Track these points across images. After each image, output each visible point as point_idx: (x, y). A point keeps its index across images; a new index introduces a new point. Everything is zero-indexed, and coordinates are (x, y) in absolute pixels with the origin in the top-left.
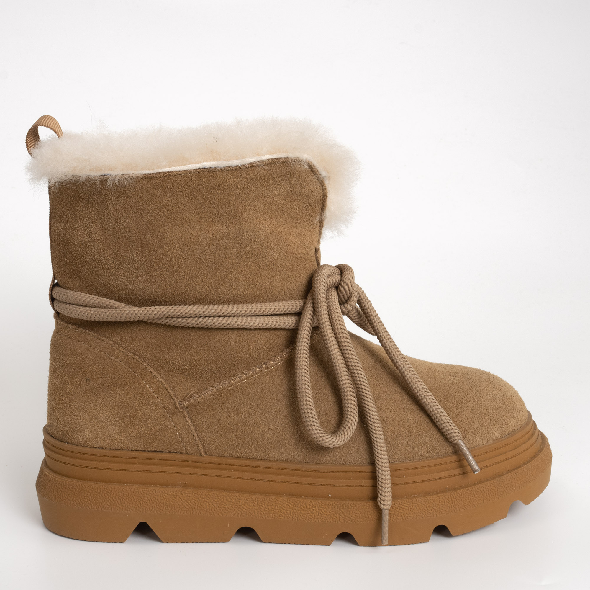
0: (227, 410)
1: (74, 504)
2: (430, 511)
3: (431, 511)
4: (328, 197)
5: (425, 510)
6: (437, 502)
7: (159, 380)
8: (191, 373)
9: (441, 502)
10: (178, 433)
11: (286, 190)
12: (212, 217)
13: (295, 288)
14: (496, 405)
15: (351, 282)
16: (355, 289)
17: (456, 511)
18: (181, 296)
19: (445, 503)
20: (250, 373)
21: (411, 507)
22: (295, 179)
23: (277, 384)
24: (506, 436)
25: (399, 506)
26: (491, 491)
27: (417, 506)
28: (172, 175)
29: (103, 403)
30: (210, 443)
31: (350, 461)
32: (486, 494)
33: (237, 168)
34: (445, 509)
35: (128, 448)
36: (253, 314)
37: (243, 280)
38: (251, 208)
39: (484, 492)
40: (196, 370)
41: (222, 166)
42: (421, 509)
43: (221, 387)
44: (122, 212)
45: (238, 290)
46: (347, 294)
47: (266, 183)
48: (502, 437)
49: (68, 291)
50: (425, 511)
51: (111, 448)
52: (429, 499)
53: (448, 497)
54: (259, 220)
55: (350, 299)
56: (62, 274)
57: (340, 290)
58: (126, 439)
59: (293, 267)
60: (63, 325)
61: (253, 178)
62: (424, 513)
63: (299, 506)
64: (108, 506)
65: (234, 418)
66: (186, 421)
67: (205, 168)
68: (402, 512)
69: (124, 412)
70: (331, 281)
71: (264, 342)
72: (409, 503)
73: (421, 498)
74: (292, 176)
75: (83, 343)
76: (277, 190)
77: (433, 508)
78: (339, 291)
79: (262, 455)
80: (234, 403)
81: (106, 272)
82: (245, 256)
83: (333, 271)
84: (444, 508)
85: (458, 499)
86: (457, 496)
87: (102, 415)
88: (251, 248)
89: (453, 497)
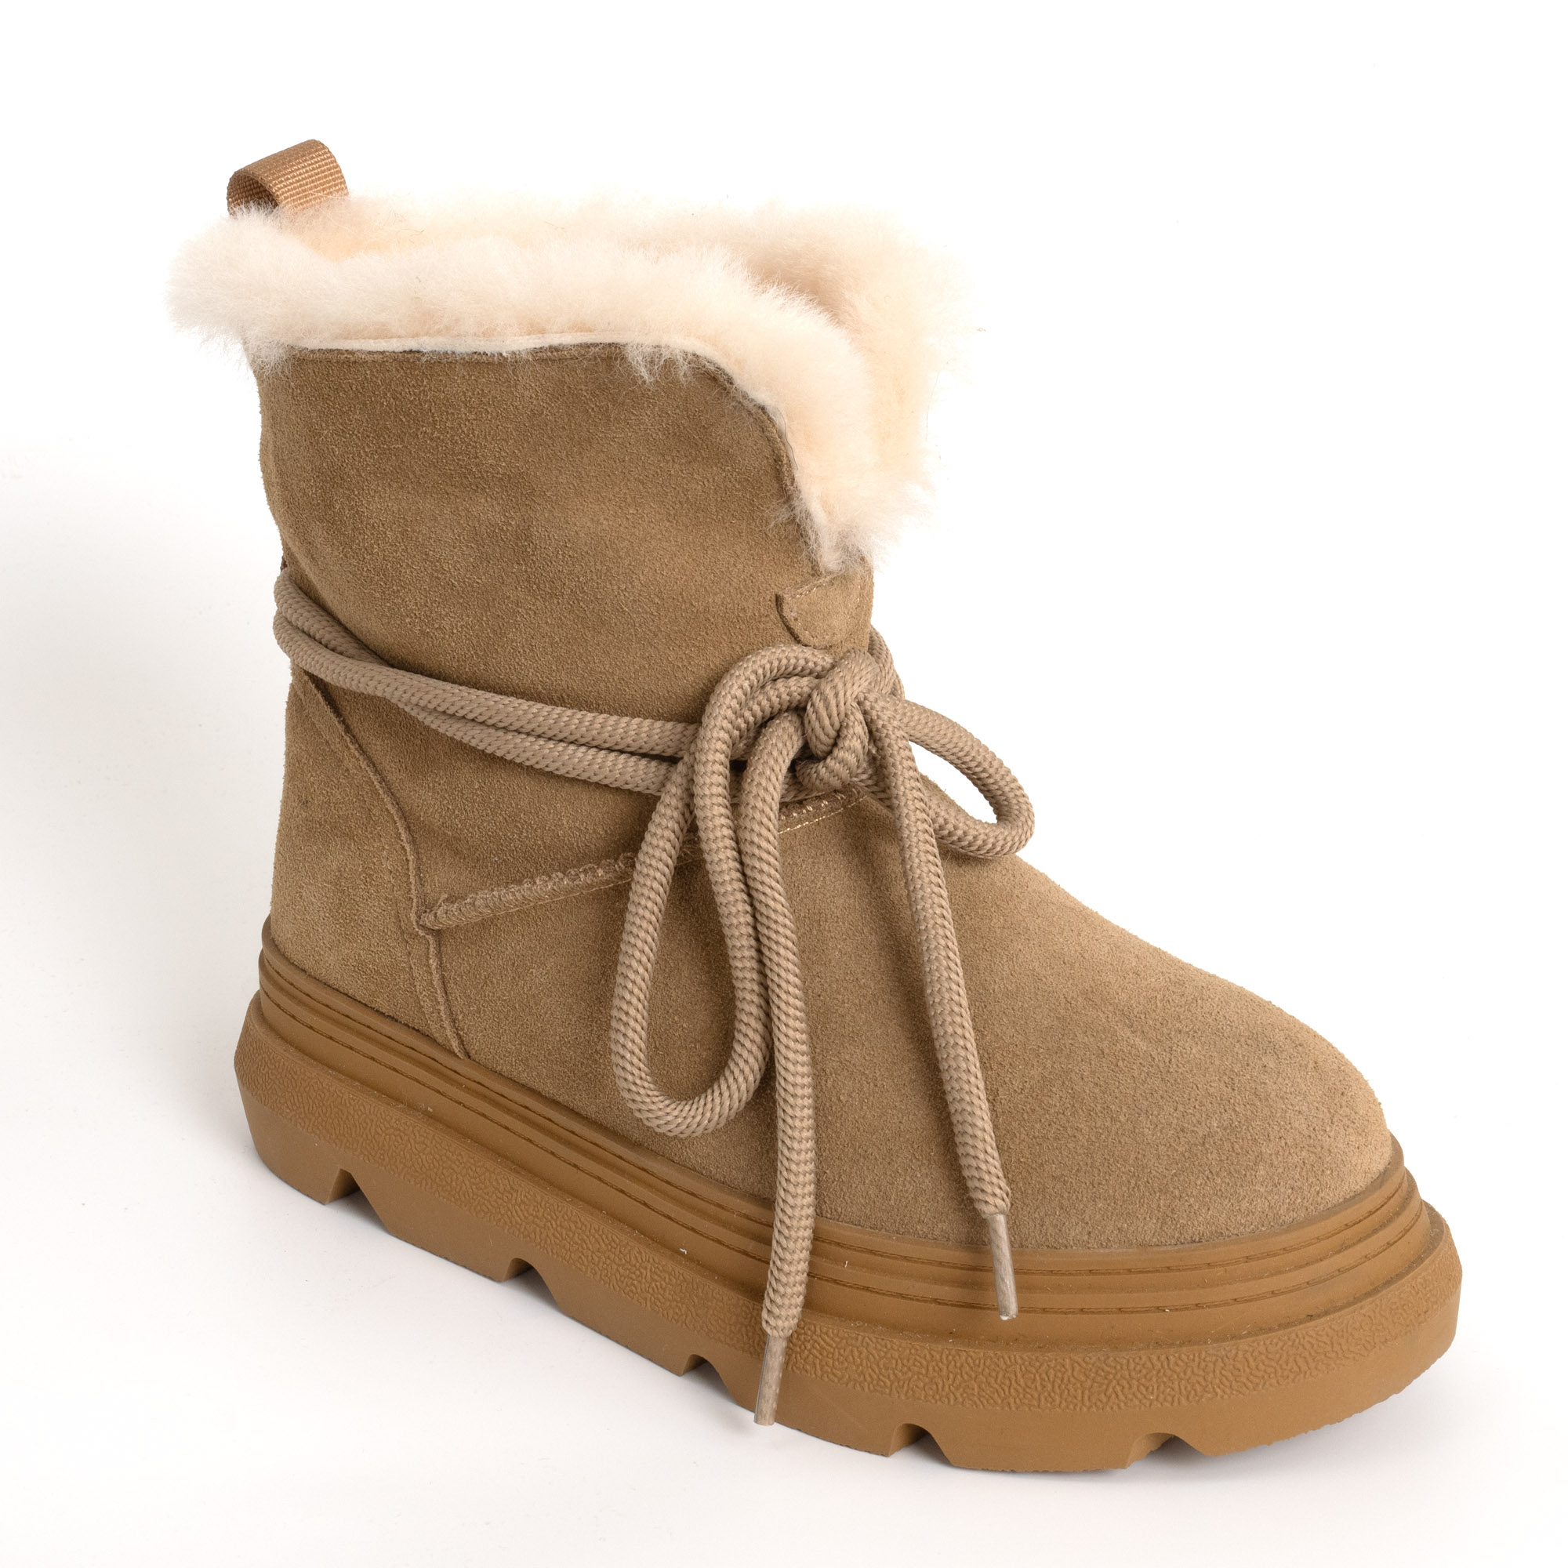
2: (883, 1379)
3: (887, 1381)
5: (873, 1370)
6: (908, 1361)
7: (403, 847)
9: (917, 1364)
17: (952, 1402)
19: (928, 1370)
21: (842, 1351)
25: (815, 1337)
26: (1069, 1380)
27: (856, 1353)
32: (1053, 1387)
34: (924, 1387)
39: (1046, 1379)
42: (865, 1364)
48: (1161, 1245)
50: (872, 1373)
52: (889, 1346)
53: (941, 1360)
62: (868, 1379)
63: (618, 1253)
66: (428, 962)
68: (818, 1355)
72: (837, 1339)
73: (871, 1336)
77: (894, 1372)
84: (922, 1384)
85: (967, 1373)
86: (965, 1365)
89: (953, 1363)
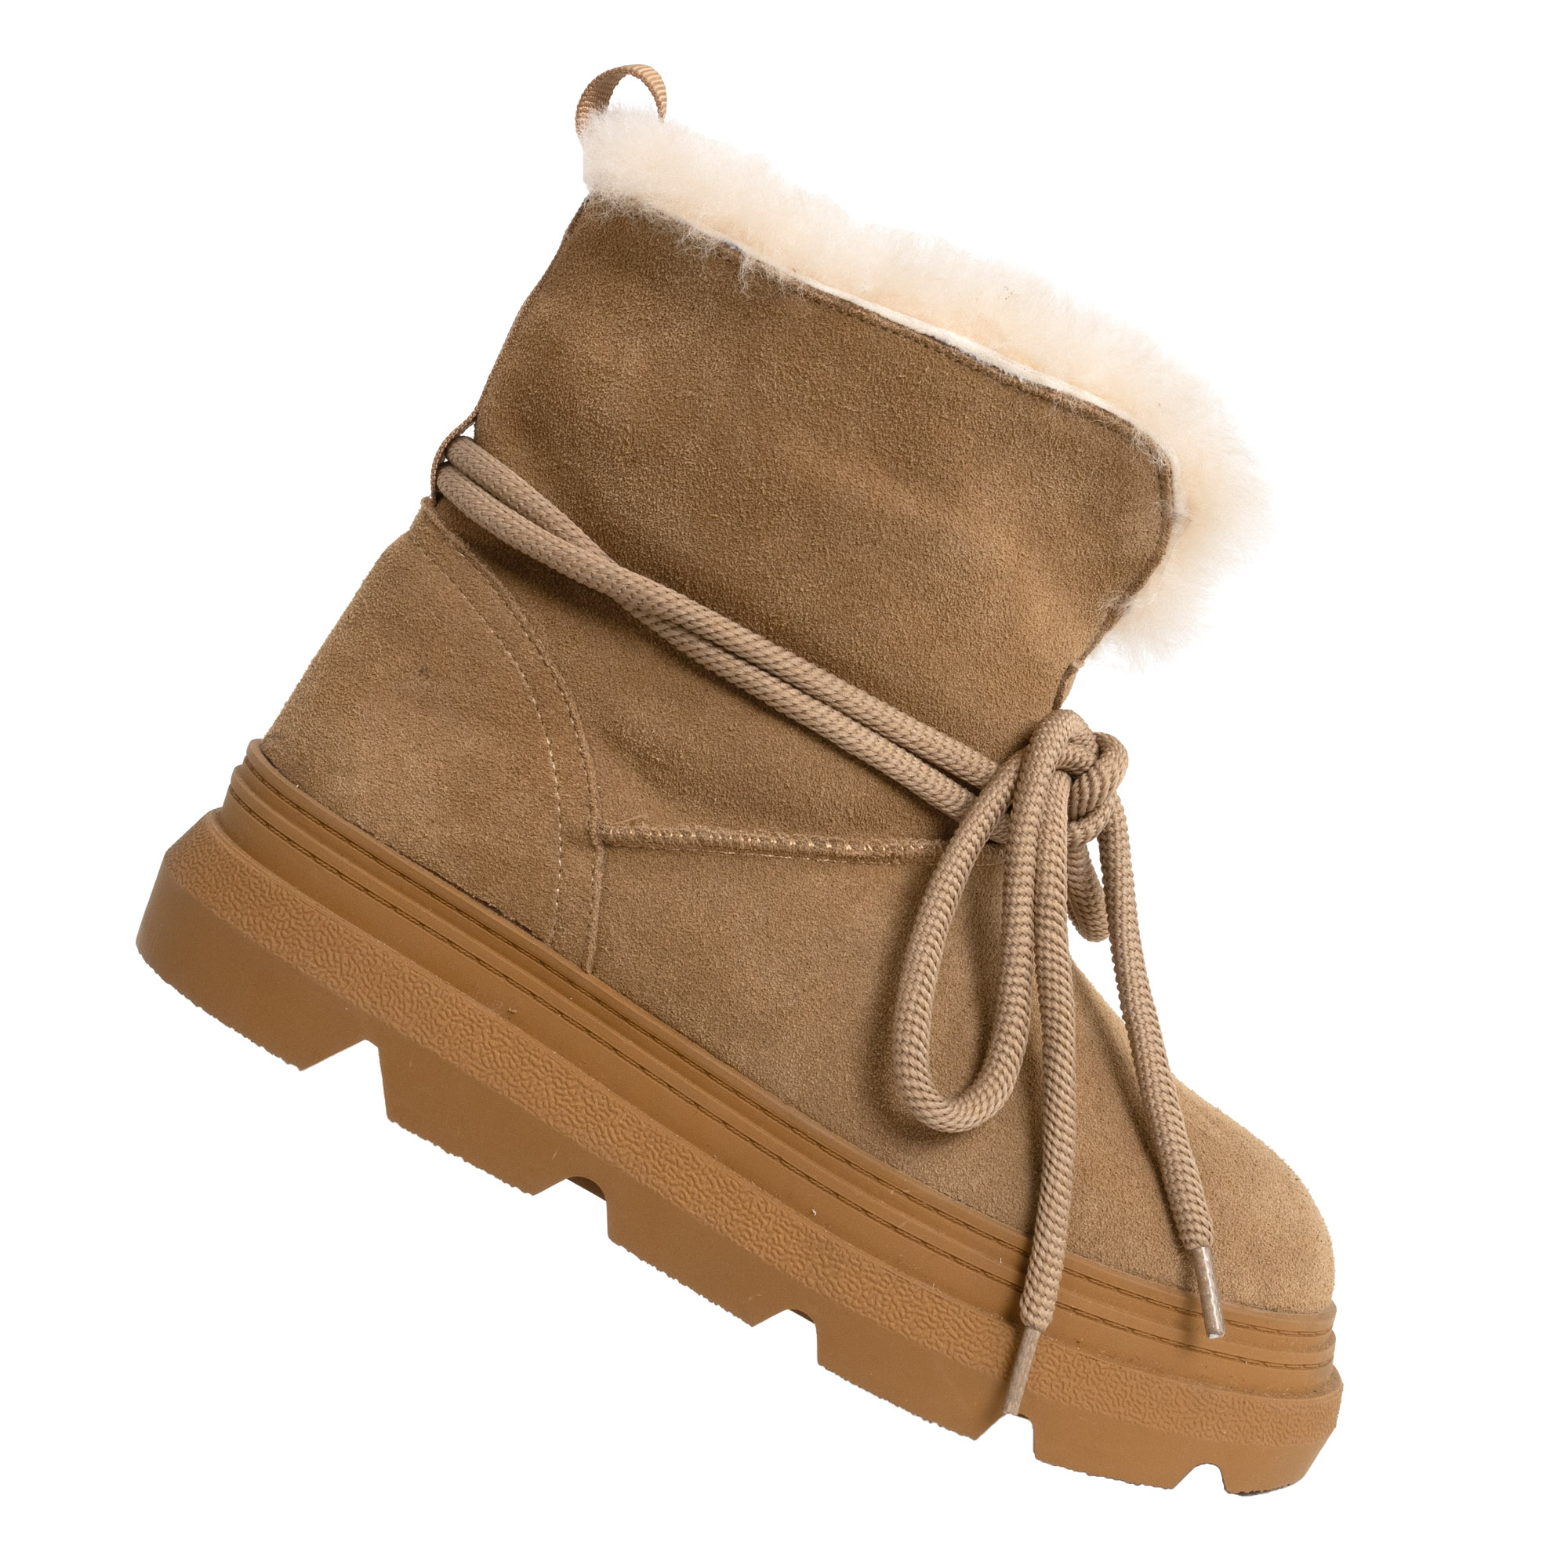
0: (694, 898)
1: (242, 922)
4: (1159, 566)
7: (582, 754)
8: (660, 776)
9: (1051, 1362)
10: (558, 890)
11: (1083, 496)
12: (897, 464)
13: (986, 724)
14: (1278, 1231)
15: (1112, 780)
16: (1112, 801)
18: (734, 596)
19: (1058, 1369)
20: (791, 844)
22: (1117, 481)
23: (835, 902)
24: (1266, 1309)
28: (867, 319)
29: (432, 738)
30: (616, 951)
31: (899, 1160)
33: (1012, 382)
34: (1051, 1384)
35: (430, 865)
36: (868, 723)
37: (887, 638)
38: (990, 492)
40: (676, 775)
41: (984, 359)
43: (711, 837)
44: (714, 343)
45: (863, 654)
46: (1089, 802)
47: (1052, 453)
48: (1255, 1306)
49: (492, 459)
51: (393, 846)
53: (1073, 1362)
54: (995, 529)
55: (1090, 817)
56: (501, 415)
57: (1080, 786)
58: (436, 842)
59: (1007, 674)
60: (436, 528)
61: (1032, 425)
64: (315, 966)
65: (700, 922)
66: (593, 872)
67: (944, 344)
69: (466, 781)
70: (1071, 753)
71: (856, 797)
74: (1115, 471)
75: (460, 589)
76: (1065, 484)
78: (1076, 783)
79: (715, 1039)
80: (719, 890)
81: (602, 455)
82: (922, 591)
83: (1084, 738)
84: (1050, 1381)
87: (414, 762)
88: (945, 579)
